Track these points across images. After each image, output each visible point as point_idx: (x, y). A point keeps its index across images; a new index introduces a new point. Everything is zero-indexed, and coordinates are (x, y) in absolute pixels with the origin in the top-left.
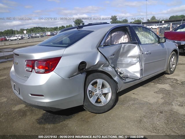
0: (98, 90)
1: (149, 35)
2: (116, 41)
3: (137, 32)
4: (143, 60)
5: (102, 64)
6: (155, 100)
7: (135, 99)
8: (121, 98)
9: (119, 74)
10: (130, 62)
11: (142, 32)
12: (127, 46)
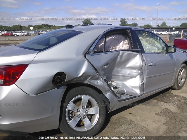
0: (81, 109)
1: (156, 43)
2: (113, 47)
3: (140, 38)
4: (145, 72)
5: (89, 76)
6: (156, 126)
7: (130, 122)
8: (114, 118)
9: (112, 89)
10: (129, 74)
11: (148, 38)
12: (126, 54)
